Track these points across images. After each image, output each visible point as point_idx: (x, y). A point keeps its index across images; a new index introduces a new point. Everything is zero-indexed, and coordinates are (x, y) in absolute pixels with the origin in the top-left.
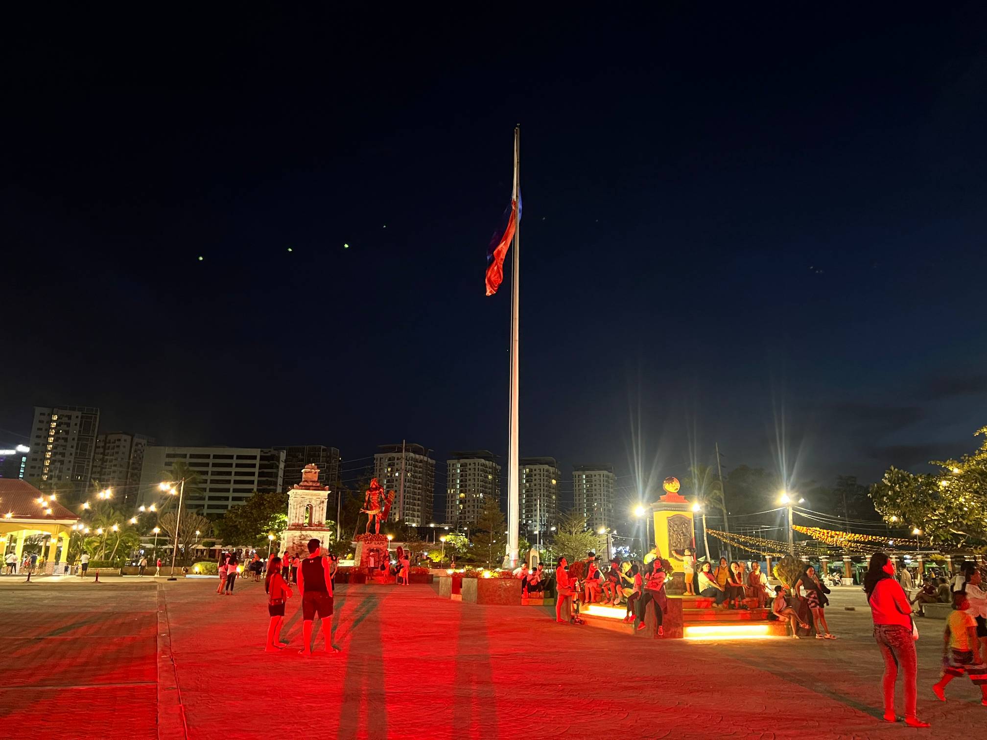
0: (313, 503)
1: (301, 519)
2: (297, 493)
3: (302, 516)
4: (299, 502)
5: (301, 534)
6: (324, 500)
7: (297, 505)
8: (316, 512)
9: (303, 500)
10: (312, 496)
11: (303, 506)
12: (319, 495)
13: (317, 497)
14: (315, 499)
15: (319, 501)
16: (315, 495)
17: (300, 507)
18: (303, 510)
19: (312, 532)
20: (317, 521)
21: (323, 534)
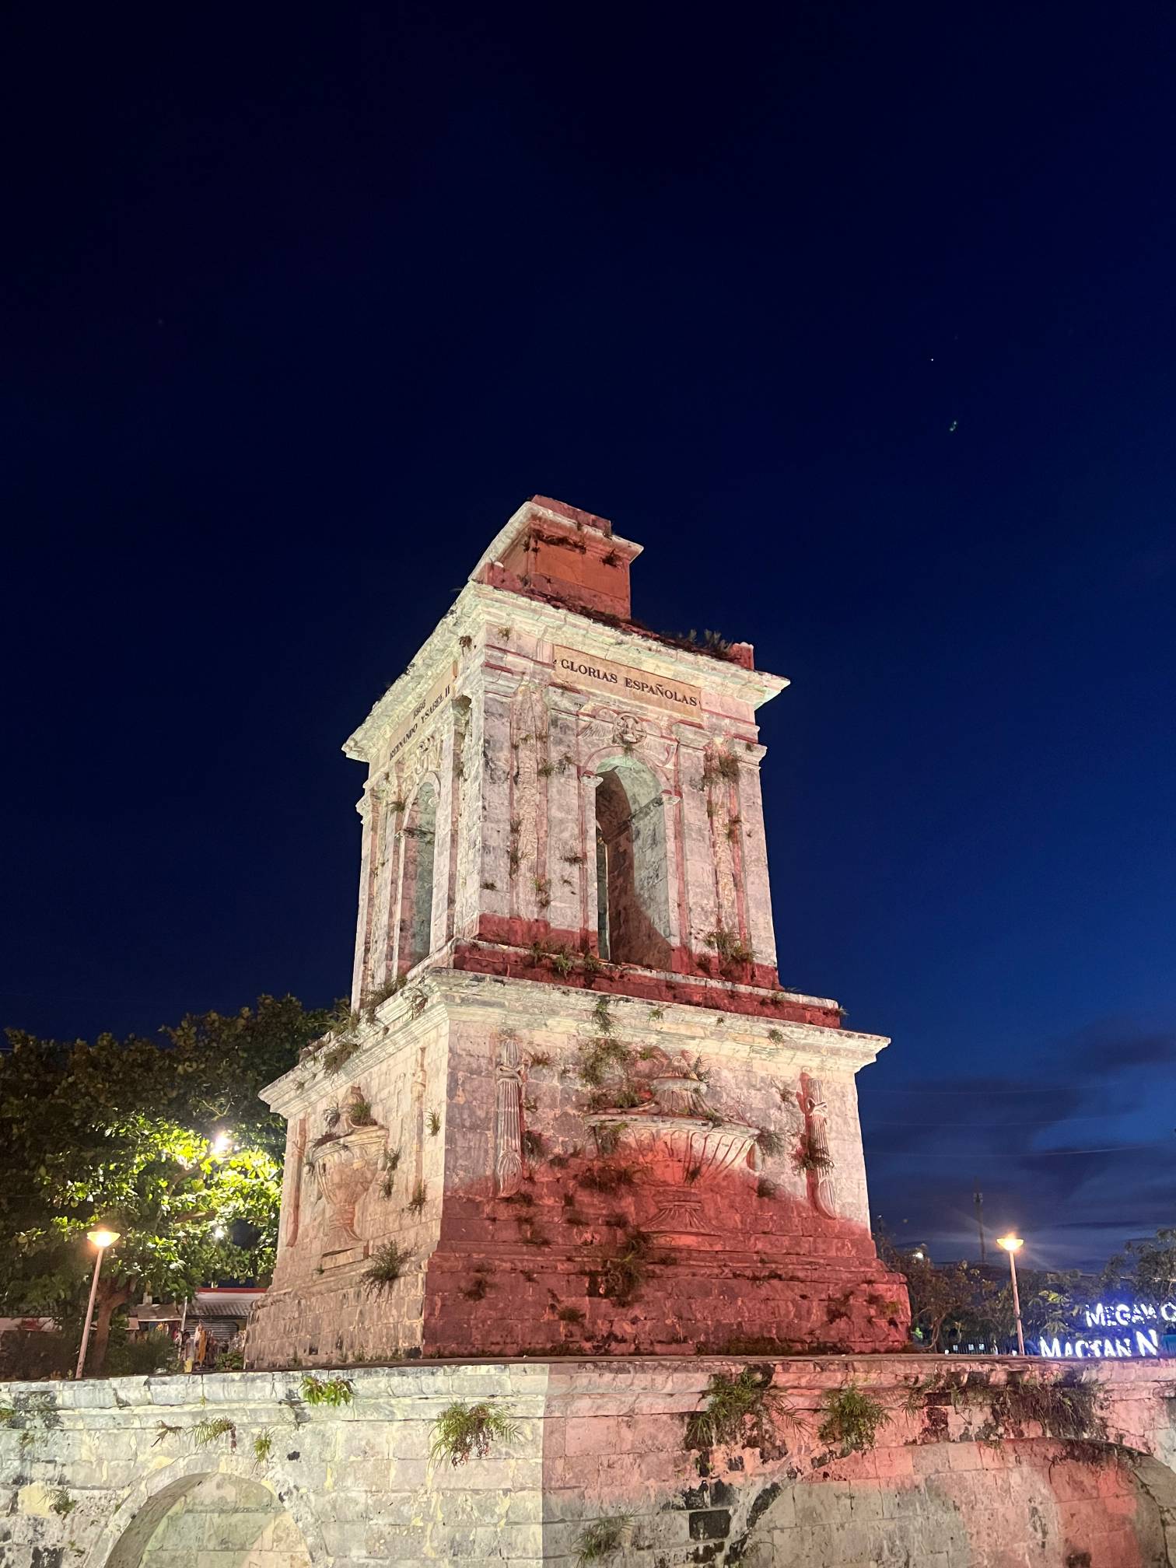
0: (656, 760)
1: (567, 889)
2: (513, 635)
3: (574, 860)
4: (530, 725)
5: (597, 1042)
6: (740, 750)
7: (515, 747)
8: (688, 844)
9: (569, 713)
10: (640, 699)
11: (573, 770)
12: (693, 702)
13: (678, 716)
14: (664, 723)
15: (701, 754)
16: (658, 690)
17: (545, 772)
18: (574, 800)
19: (710, 1017)
20: (708, 929)
21: (802, 1061)
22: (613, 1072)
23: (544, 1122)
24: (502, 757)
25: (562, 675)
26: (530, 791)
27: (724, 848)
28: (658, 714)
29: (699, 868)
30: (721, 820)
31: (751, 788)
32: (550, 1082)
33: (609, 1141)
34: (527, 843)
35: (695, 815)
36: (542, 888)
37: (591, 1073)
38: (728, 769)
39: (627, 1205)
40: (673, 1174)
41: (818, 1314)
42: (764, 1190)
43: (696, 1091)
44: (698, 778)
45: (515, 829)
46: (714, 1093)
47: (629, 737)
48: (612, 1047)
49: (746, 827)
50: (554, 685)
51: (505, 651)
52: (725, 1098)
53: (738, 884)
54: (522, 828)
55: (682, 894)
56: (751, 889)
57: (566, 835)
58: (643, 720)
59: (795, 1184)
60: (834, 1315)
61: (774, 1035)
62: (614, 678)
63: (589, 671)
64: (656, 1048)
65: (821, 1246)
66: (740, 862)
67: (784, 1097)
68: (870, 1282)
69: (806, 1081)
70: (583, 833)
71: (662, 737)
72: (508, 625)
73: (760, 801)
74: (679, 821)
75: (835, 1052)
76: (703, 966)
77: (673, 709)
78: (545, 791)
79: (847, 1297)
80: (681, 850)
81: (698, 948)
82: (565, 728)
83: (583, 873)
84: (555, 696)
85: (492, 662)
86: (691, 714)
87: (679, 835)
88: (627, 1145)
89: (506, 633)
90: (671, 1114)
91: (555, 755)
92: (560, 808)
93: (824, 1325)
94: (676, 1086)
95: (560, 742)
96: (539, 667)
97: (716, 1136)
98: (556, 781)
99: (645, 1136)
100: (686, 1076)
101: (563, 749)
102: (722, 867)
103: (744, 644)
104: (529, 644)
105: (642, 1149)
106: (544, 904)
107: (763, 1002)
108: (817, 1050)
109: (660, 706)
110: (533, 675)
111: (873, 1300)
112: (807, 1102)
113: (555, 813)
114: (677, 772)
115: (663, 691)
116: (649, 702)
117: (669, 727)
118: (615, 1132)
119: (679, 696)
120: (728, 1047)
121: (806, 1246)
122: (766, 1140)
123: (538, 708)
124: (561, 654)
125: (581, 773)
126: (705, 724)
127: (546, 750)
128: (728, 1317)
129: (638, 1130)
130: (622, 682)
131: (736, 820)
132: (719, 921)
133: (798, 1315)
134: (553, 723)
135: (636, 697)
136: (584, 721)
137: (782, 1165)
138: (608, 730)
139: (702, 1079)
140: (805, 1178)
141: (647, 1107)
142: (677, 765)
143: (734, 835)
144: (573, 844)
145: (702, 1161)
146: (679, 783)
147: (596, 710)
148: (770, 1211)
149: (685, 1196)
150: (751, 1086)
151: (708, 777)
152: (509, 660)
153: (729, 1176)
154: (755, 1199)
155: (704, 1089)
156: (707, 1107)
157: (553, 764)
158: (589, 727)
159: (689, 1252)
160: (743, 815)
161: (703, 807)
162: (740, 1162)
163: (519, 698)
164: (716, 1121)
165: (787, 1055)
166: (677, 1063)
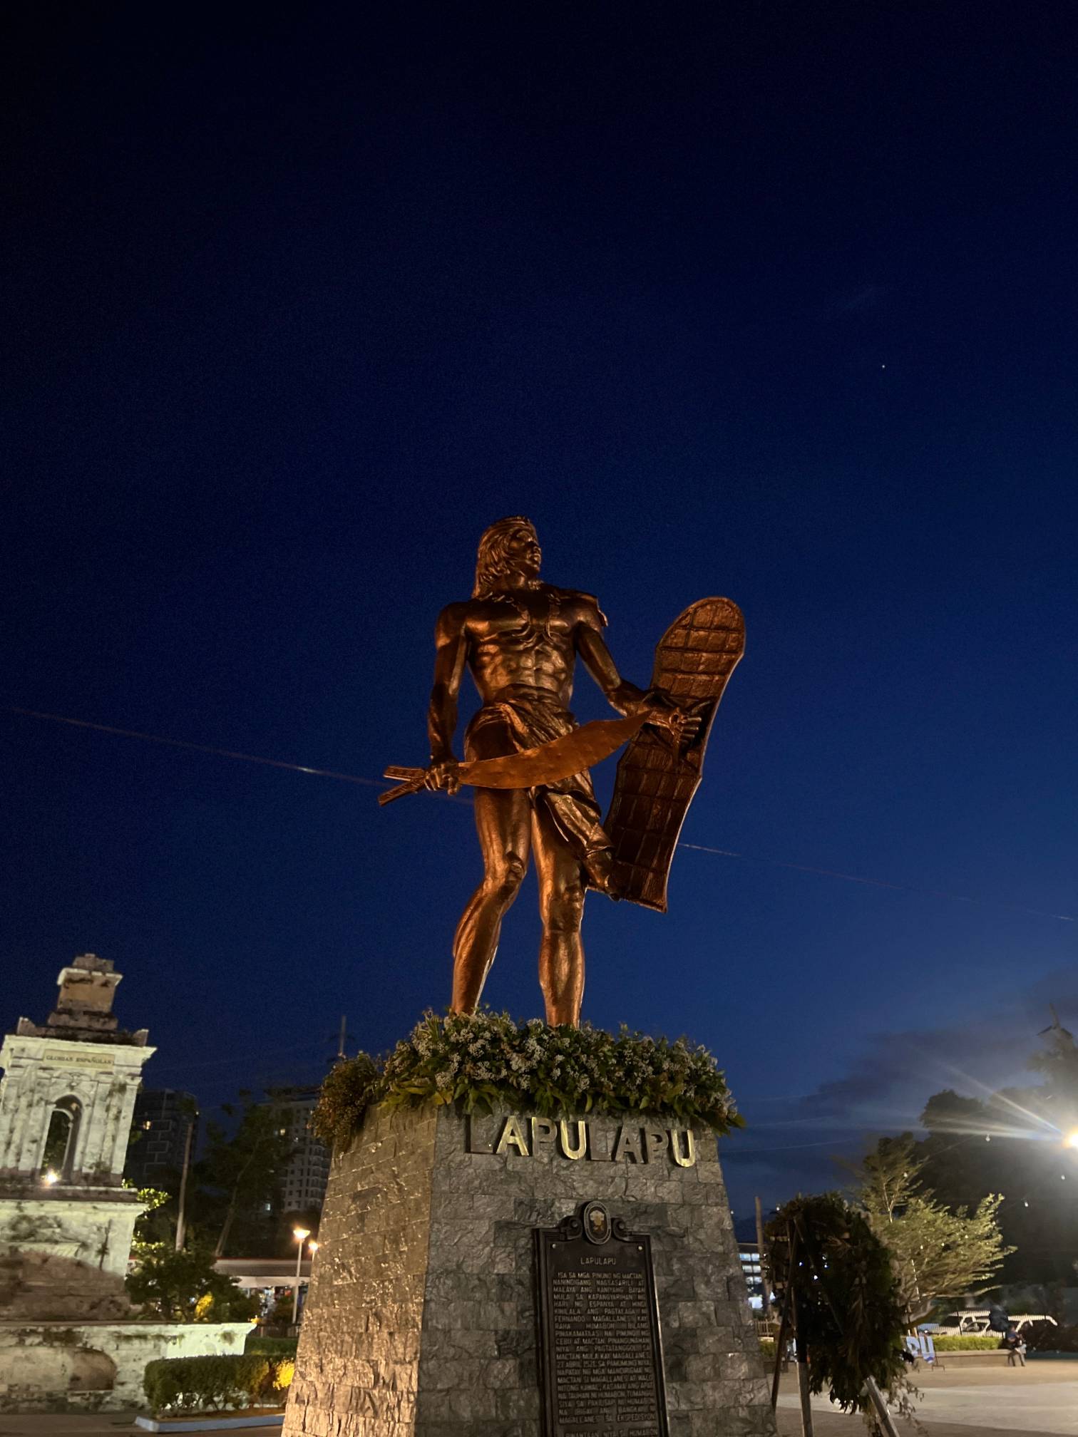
0: (85, 1091)
1: (29, 1154)
2: (26, 1050)
3: (34, 1141)
4: (28, 1086)
5: (19, 1216)
6: (128, 1081)
7: (19, 1097)
8: (92, 1126)
9: (46, 1078)
10: (83, 1066)
11: (43, 1103)
12: (109, 1062)
13: (101, 1070)
14: (93, 1074)
15: (109, 1085)
16: (94, 1060)
17: (30, 1105)
18: (40, 1116)
19: (65, 1204)
20: (92, 1161)
21: (110, 1215)
22: (24, 1226)
24: (11, 1105)
25: (45, 1063)
26: (22, 1116)
27: (111, 1126)
28: (91, 1071)
29: (95, 1136)
30: (114, 1111)
31: (131, 1097)
33: (14, 1251)
34: (16, 1137)
35: (99, 1112)
36: (19, 1154)
37: (13, 1228)
38: (122, 1088)
39: (20, 1273)
40: (38, 1261)
41: (86, 1307)
42: (79, 1264)
43: (53, 1232)
44: (104, 1096)
45: (12, 1131)
46: (67, 1230)
47: (74, 1084)
48: (25, 1218)
49: (123, 1114)
50: (41, 1068)
51: (20, 1058)
52: (71, 1232)
53: (114, 1139)
54: (15, 1131)
55: (85, 1148)
56: (118, 1141)
57: (35, 1131)
58: (82, 1075)
59: (94, 1262)
60: (92, 1307)
61: (95, 1208)
62: (71, 1059)
63: (60, 1059)
64: (44, 1217)
65: (99, 1283)
66: (117, 1129)
67: (99, 1229)
68: (113, 1296)
69: (110, 1222)
70: (43, 1128)
71: (91, 1080)
72: (25, 1046)
73: (134, 1102)
74: (91, 1115)
75: (123, 1211)
76: (86, 1177)
77: (99, 1067)
78: (29, 1114)
79: (101, 1301)
80: (89, 1128)
81: (85, 1170)
82: (44, 1085)
83: (39, 1146)
84: (41, 1073)
85: (15, 1064)
86: (106, 1068)
87: (89, 1123)
88: (21, 1253)
89: (23, 1050)
90: (40, 1241)
91: (36, 1097)
92: (34, 1120)
93: (87, 1310)
94: (44, 1231)
95: (39, 1092)
96: (36, 1062)
97: (58, 1247)
98: (34, 1110)
99: (27, 1249)
100: (50, 1226)
101: (41, 1094)
102: (108, 1133)
103: (143, 1030)
104: (32, 1054)
105: (26, 1253)
106: (18, 1161)
107: (100, 1193)
108: (115, 1211)
109: (92, 1067)
110: (32, 1066)
111: (112, 1302)
112: (107, 1230)
113: (31, 1123)
114: (96, 1095)
116: (87, 1066)
117: (96, 1076)
118: (17, 1248)
119: (103, 1061)
120: (75, 1213)
121: (92, 1284)
122: (84, 1246)
123: (33, 1078)
124: (49, 1053)
125: (48, 1103)
126: (113, 1071)
127: (33, 1096)
128: (47, 1309)
129: (25, 1247)
130: (75, 1060)
131: (120, 1112)
132: (100, 1157)
133: (77, 1308)
134: (39, 1084)
135: (81, 1066)
136: (54, 1080)
137: (90, 1255)
138: (64, 1082)
139: (60, 1226)
140: (99, 1259)
141: (32, 1239)
142: (96, 1092)
143: (117, 1118)
144: (35, 1135)
145: (51, 1256)
146: (95, 1100)
147: (60, 1074)
148: (80, 1272)
149: (40, 1268)
150: (84, 1226)
151: (110, 1094)
152: (23, 1062)
153: (65, 1260)
154: (74, 1268)
155: (58, 1230)
156: (57, 1237)
157: (35, 1102)
158: (55, 1083)
159: (40, 1287)
160: (124, 1109)
161: (104, 1109)
162: (71, 1255)
163: (26, 1075)
164: (56, 1242)
165: (102, 1214)
166: (51, 1221)
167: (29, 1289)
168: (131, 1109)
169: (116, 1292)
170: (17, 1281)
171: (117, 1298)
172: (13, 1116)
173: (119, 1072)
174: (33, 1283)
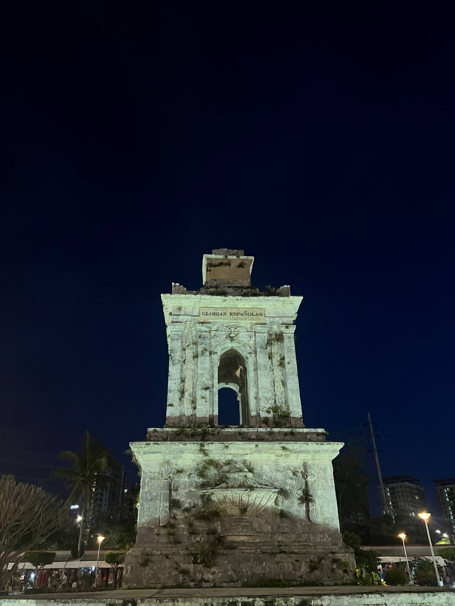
0: (244, 343)
1: (204, 400)
2: (183, 309)
3: (207, 388)
4: (190, 340)
5: (205, 461)
6: (283, 329)
7: (184, 350)
8: (260, 373)
9: (206, 332)
10: (237, 319)
11: (208, 353)
12: (261, 315)
13: (255, 322)
14: (249, 326)
15: (266, 335)
16: (246, 314)
17: (196, 356)
18: (208, 365)
19: (252, 445)
20: (268, 406)
21: (303, 457)
22: (212, 472)
23: (181, 496)
24: (178, 355)
25: (202, 318)
26: (190, 365)
27: (278, 371)
28: (245, 323)
29: (265, 381)
30: (276, 359)
31: (290, 343)
32: (184, 479)
33: (208, 500)
34: (188, 385)
35: (262, 359)
36: (194, 402)
37: (201, 474)
38: (279, 338)
39: (218, 526)
40: (235, 511)
41: (304, 568)
42: (283, 515)
43: (245, 476)
44: (264, 344)
45: (183, 381)
46: (260, 476)
47: (232, 335)
48: (211, 462)
49: (287, 360)
50: (199, 323)
51: (178, 315)
52: (264, 477)
53: (284, 384)
54: (186, 380)
55: (257, 393)
56: (289, 386)
57: (204, 379)
58: (238, 327)
59: (299, 511)
60: (313, 568)
61: (284, 448)
62: (225, 314)
63: (214, 314)
64: (232, 460)
65: (312, 537)
66: (284, 375)
67: (294, 474)
68: (333, 553)
69: (305, 465)
70: (212, 376)
71: (248, 331)
72: (181, 305)
73: (294, 348)
74: (256, 363)
75: (316, 452)
76: (266, 421)
77: (252, 319)
78: (196, 364)
79: (320, 560)
80: (256, 375)
81: (263, 415)
82: (204, 338)
83: (212, 393)
84: (199, 327)
85: (174, 320)
86: (260, 319)
87: (256, 370)
88: (214, 501)
89: (180, 309)
90: (233, 487)
91: (200, 349)
92: (202, 369)
93: (307, 573)
94: (236, 475)
95: (202, 343)
96: (193, 318)
97: (254, 494)
98: (200, 359)
99: (221, 497)
100: (241, 471)
101: (203, 346)
102: (277, 379)
103: (285, 286)
104: (189, 311)
105: (220, 502)
106: (195, 408)
107: (286, 434)
108: (308, 452)
109: (245, 320)
110: (191, 321)
111: (335, 561)
112: (305, 475)
113: (200, 371)
114: (255, 344)
115: (247, 314)
116: (241, 319)
117: (251, 327)
118: (209, 496)
119: (255, 314)
120: (264, 456)
121: (303, 538)
122: (283, 493)
123: (194, 333)
124: (204, 310)
126: (267, 322)
127: (197, 348)
128: (258, 570)
129: (218, 495)
130: (228, 314)
131: (283, 359)
132: (275, 401)
133: (294, 569)
134: (200, 337)
135: (235, 319)
136: (213, 333)
137: (293, 503)
138: (223, 335)
139: (251, 471)
140: (304, 508)
141: (224, 485)
142: (255, 341)
143: (282, 364)
144: (206, 382)
145: (248, 505)
146: (255, 349)
147: (218, 328)
148: (286, 524)
149: (240, 520)
150: (278, 471)
151: (269, 343)
152: (181, 318)
153: (266, 510)
154: (278, 519)
155: (250, 475)
156: (250, 482)
157: (200, 353)
158: (215, 335)
159: (244, 543)
160: (286, 356)
161: (267, 356)
162: (271, 504)
163: (187, 331)
164: (252, 488)
165: (293, 456)
166: (240, 465)
167: (232, 546)
168: (294, 354)
169: (335, 548)
170: (217, 536)
171: (339, 556)
172: (182, 366)
173: (272, 323)
174: (236, 539)
